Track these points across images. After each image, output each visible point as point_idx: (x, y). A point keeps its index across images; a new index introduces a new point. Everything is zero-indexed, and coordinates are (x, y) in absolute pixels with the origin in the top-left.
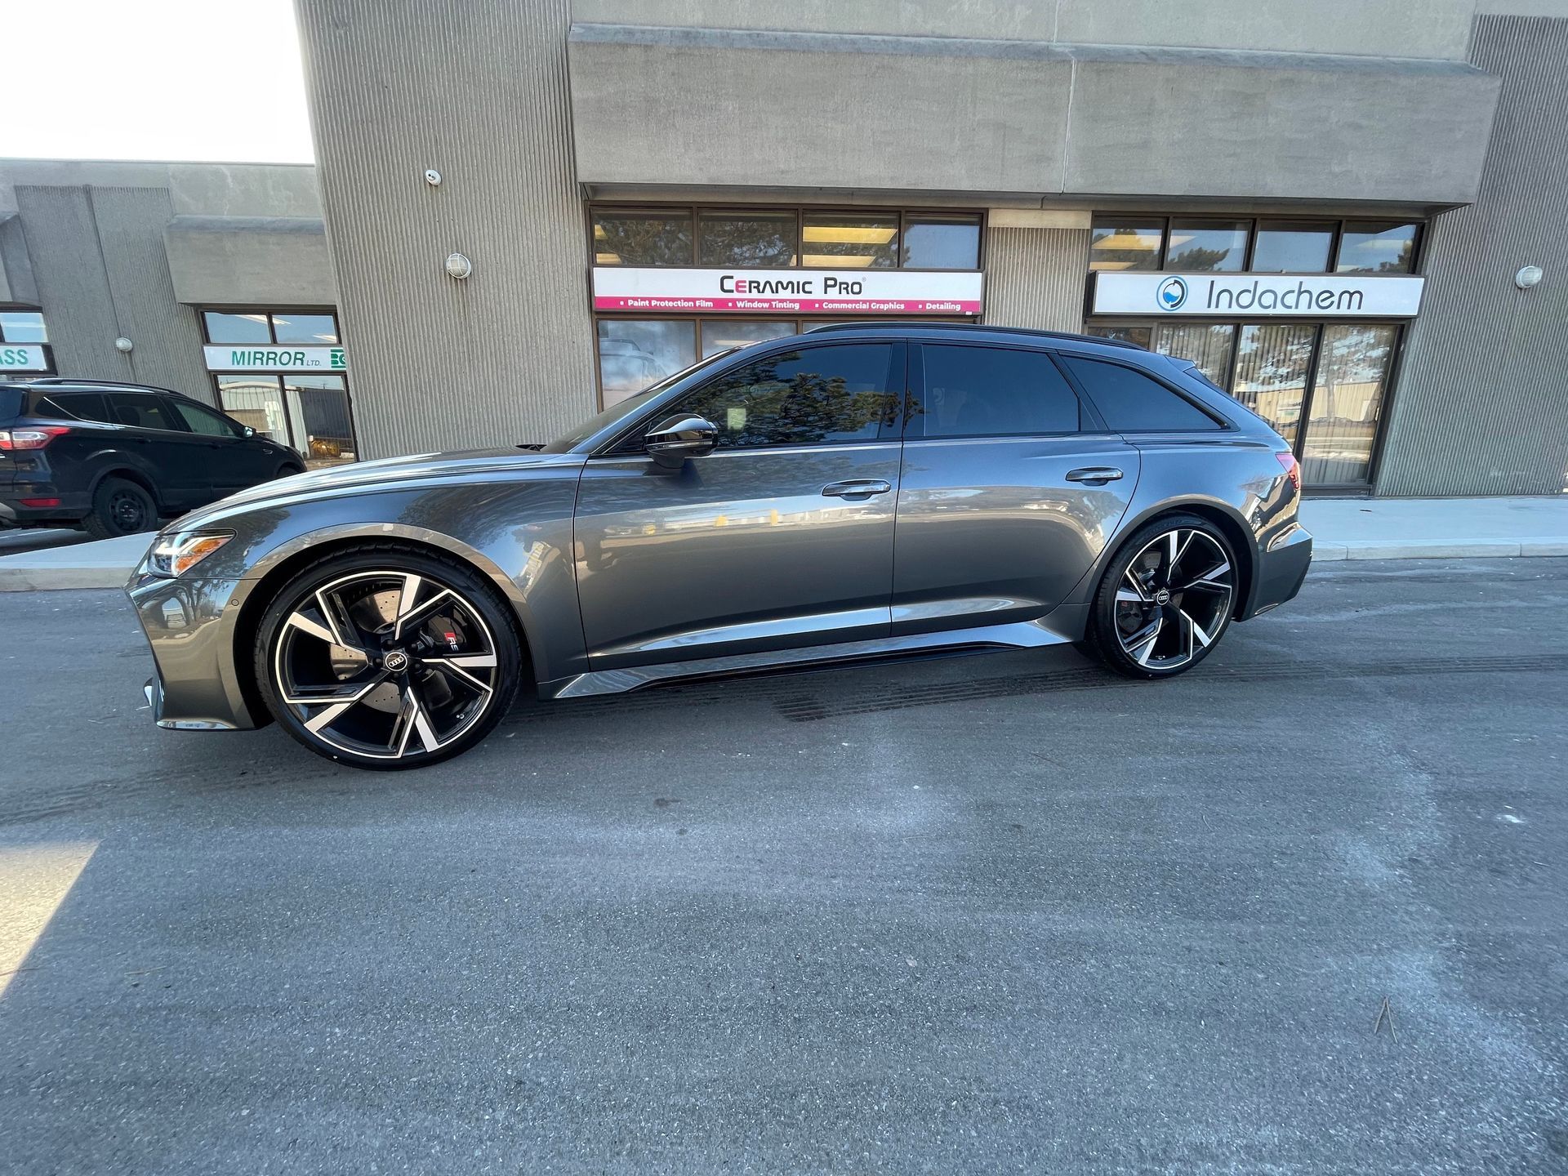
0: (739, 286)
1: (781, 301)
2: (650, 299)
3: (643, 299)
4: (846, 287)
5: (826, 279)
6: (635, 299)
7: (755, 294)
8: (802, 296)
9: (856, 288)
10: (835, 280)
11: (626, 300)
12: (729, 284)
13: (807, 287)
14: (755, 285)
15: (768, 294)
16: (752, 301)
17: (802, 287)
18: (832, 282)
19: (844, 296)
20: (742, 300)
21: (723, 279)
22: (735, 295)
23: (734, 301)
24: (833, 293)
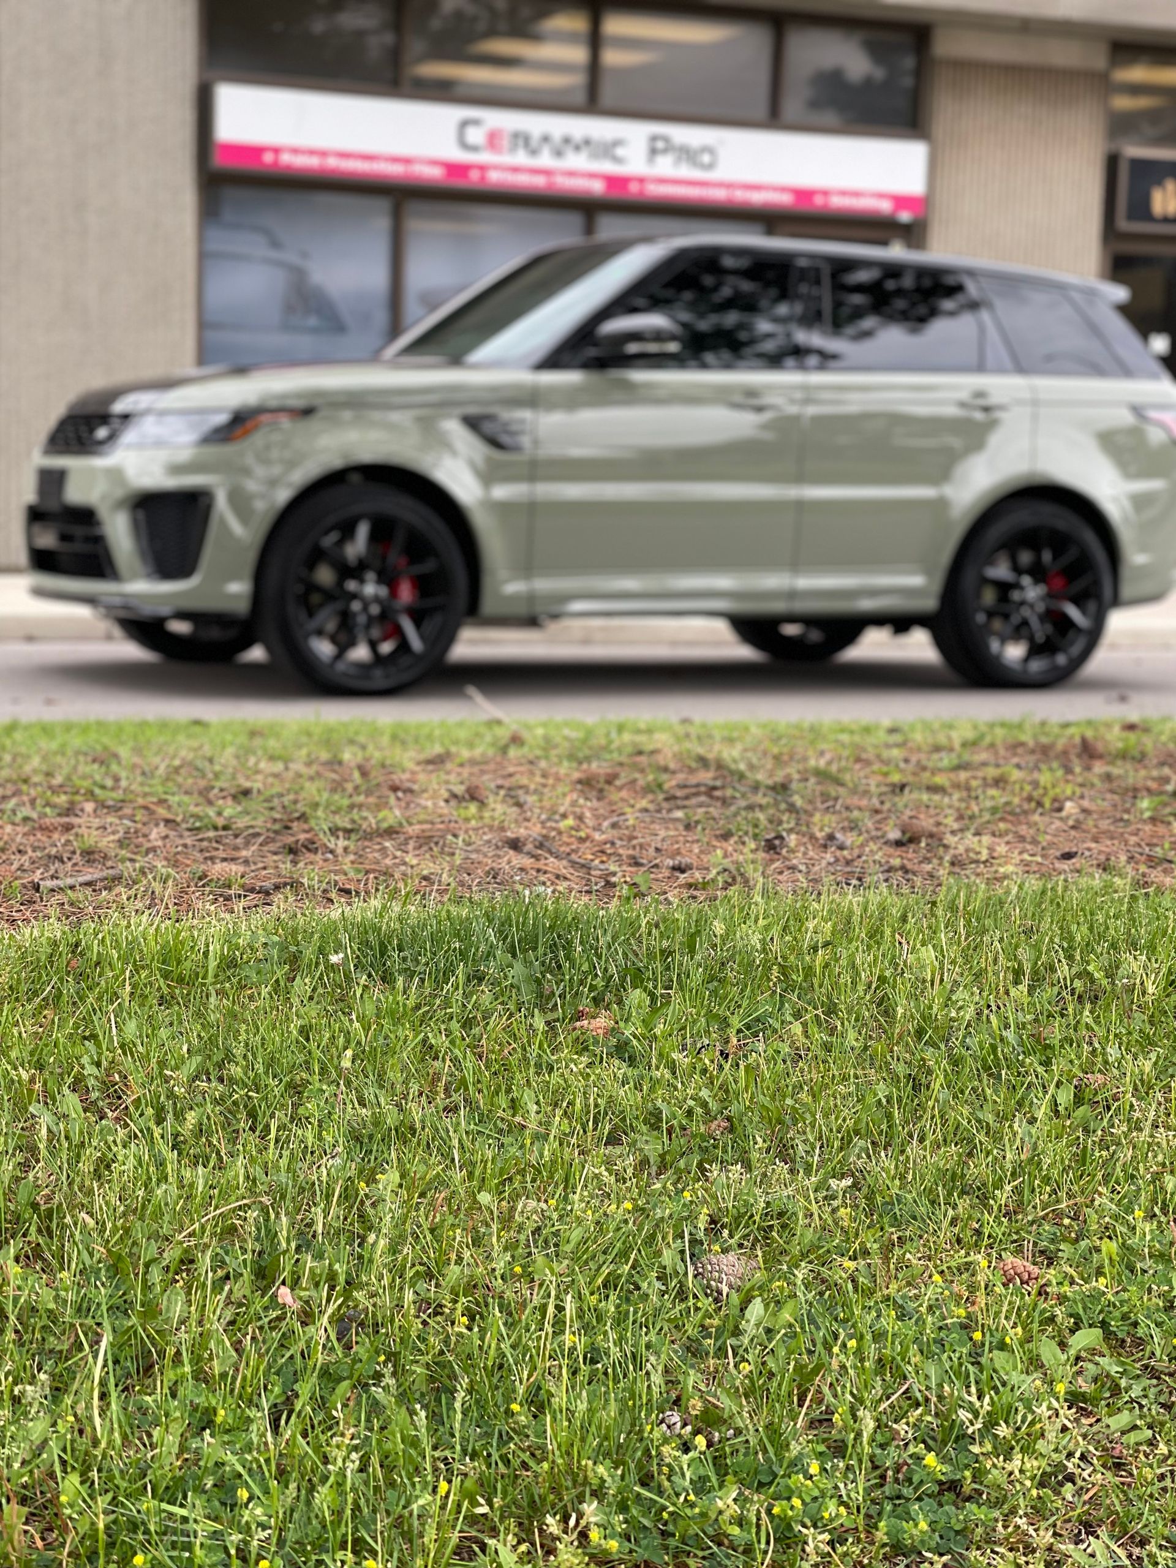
0: (493, 140)
1: (571, 174)
2: (323, 154)
3: (312, 152)
4: (687, 154)
5: (654, 138)
6: (295, 151)
7: (521, 158)
8: (608, 167)
9: (706, 158)
10: (666, 139)
11: (276, 151)
12: (475, 136)
13: (620, 152)
14: (521, 139)
15: (545, 160)
16: (515, 170)
17: (608, 150)
18: (660, 145)
19: (685, 171)
20: (497, 167)
21: (464, 124)
22: (484, 157)
23: (483, 168)
24: (665, 166)
